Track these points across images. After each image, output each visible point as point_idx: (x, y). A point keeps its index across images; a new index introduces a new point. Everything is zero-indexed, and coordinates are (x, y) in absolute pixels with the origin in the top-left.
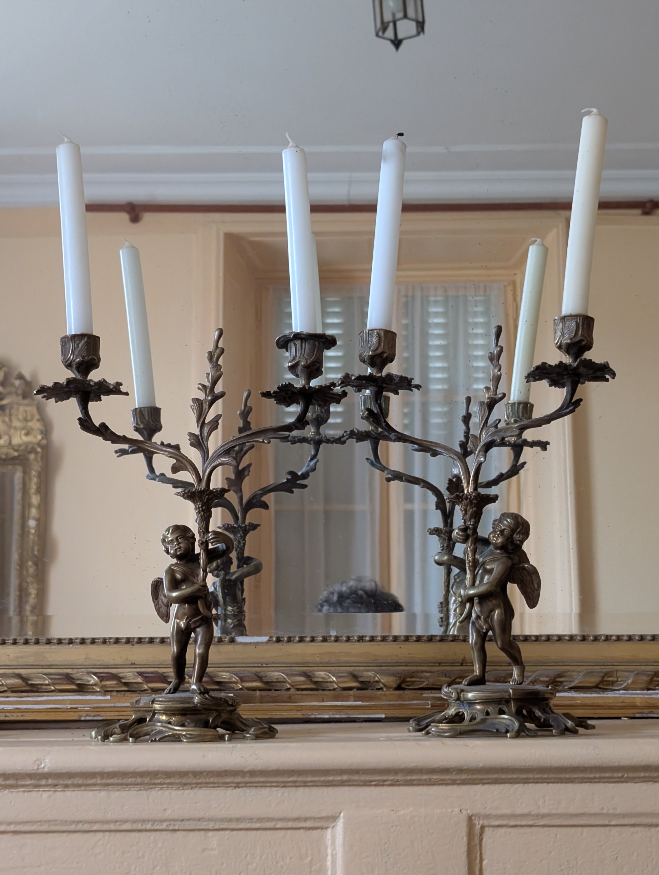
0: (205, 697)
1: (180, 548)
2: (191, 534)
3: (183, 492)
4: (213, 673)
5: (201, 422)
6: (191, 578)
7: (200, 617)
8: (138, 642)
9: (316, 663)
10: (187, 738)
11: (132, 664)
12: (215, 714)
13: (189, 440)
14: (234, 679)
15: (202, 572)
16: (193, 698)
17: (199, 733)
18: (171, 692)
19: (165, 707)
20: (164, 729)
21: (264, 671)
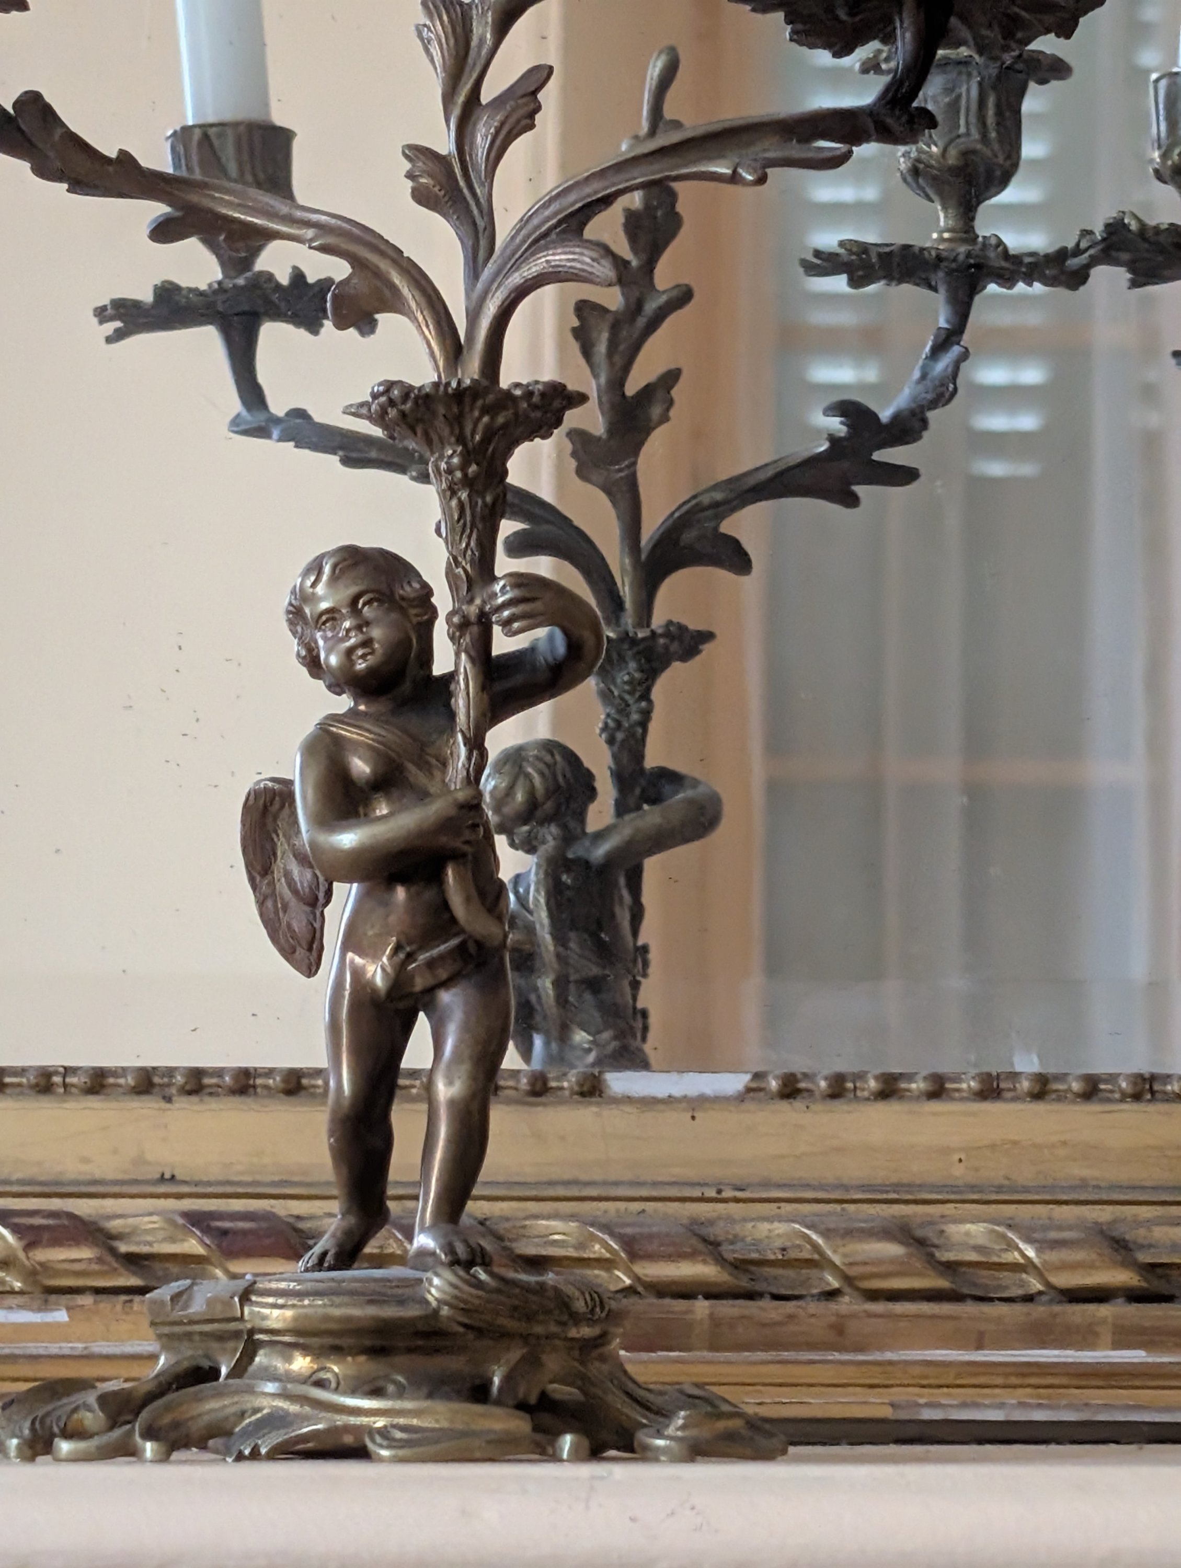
0: (474, 1277)
1: (367, 643)
2: (416, 585)
3: (383, 399)
4: (507, 1225)
5: (461, 99)
6: (414, 773)
7: (454, 942)
8: (188, 1087)
9: (954, 1189)
10: (392, 1443)
11: (162, 1179)
12: (515, 1354)
13: (410, 176)
14: (597, 1247)
15: (463, 751)
16: (420, 1281)
17: (445, 1424)
18: (326, 1265)
19: (295, 1319)
20: (294, 1408)
21: (730, 1220)
